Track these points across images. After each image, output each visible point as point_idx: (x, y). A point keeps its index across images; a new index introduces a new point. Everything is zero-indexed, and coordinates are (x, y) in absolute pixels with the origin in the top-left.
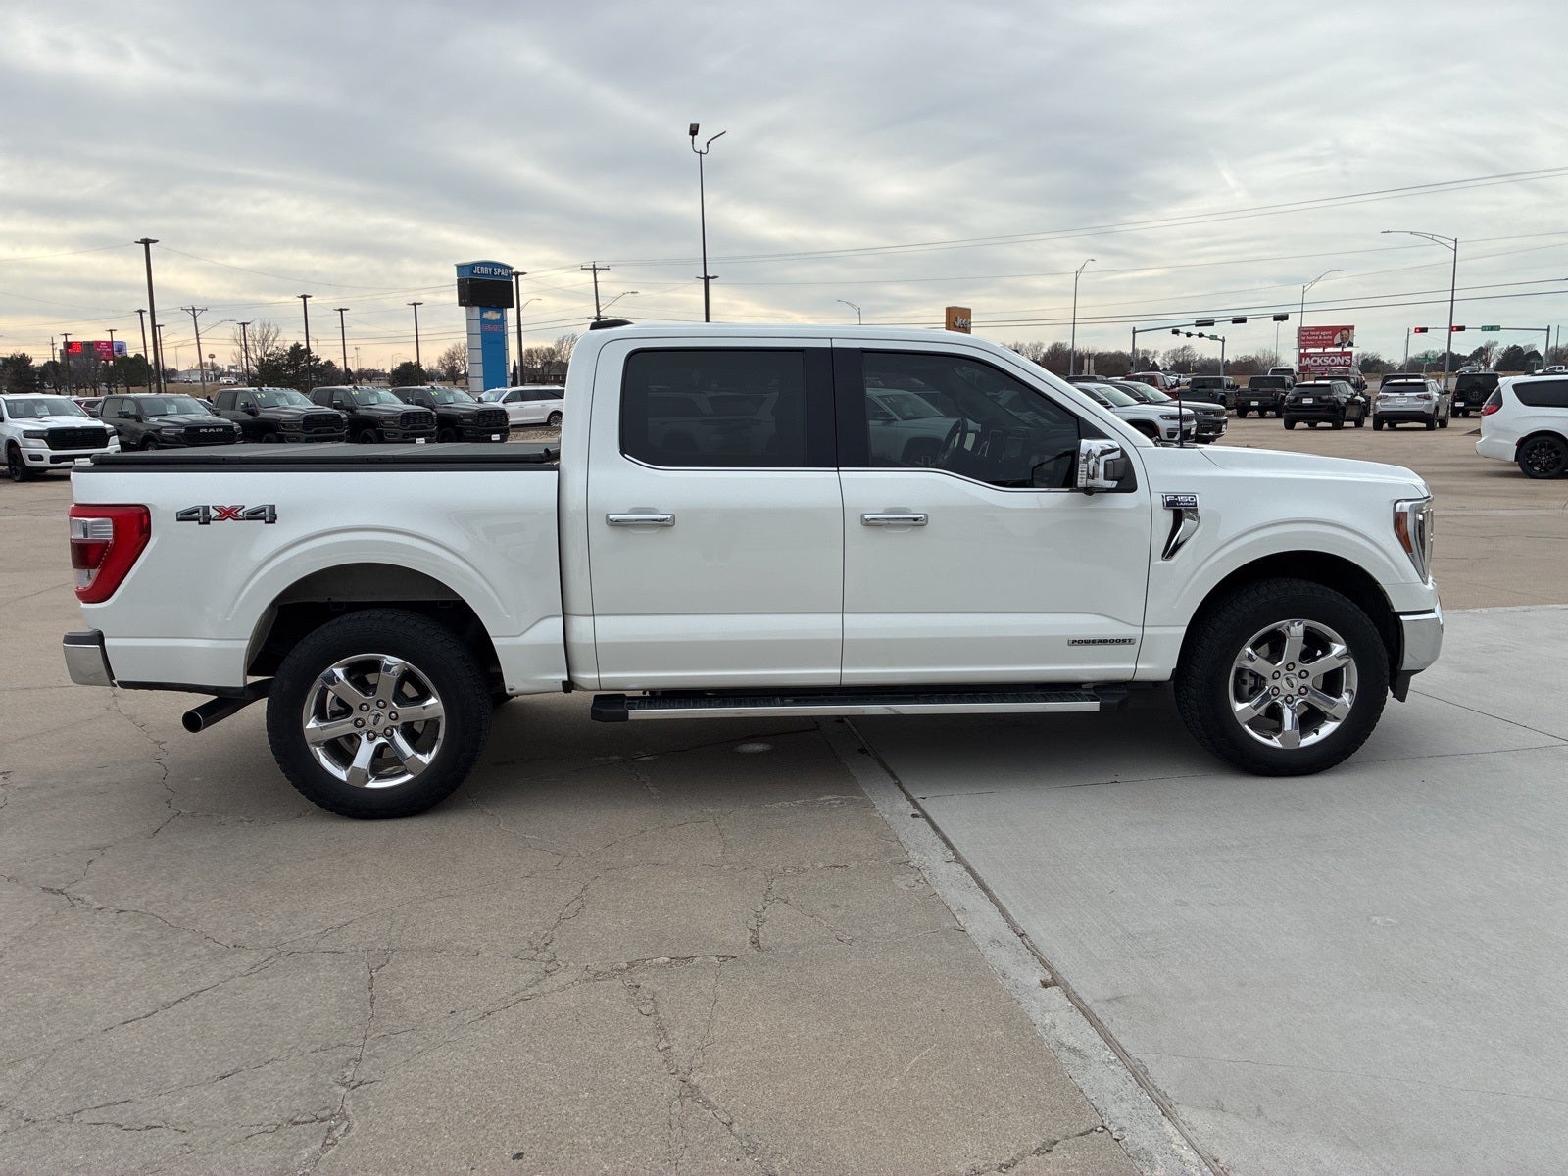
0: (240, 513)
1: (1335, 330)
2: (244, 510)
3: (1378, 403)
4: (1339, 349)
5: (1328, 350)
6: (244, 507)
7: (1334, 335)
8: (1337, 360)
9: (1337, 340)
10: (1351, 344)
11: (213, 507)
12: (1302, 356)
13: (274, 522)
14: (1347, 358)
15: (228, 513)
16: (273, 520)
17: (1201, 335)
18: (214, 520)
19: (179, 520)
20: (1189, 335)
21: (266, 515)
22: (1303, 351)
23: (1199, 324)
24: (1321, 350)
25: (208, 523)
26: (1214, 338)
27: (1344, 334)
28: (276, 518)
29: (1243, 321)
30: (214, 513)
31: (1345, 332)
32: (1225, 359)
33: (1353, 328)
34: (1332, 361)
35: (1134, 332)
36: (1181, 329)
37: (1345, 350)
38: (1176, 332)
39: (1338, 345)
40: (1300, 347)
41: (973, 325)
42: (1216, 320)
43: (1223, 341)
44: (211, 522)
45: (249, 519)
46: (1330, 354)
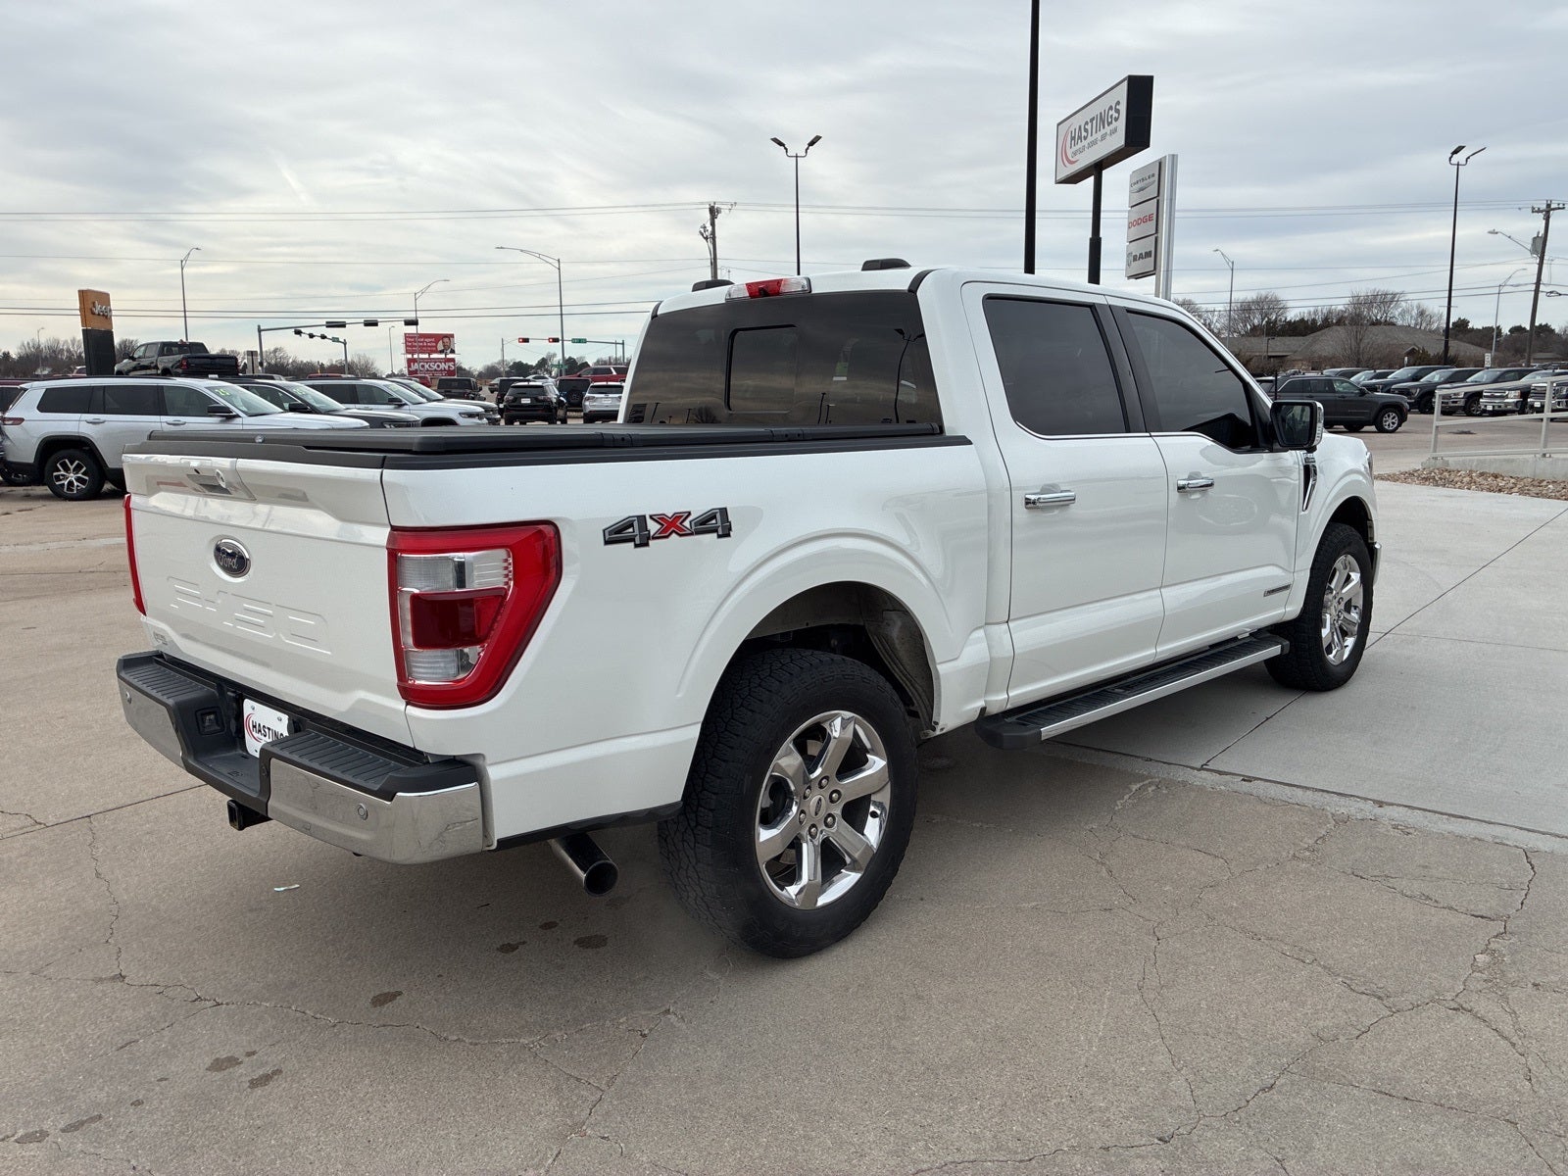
0: (687, 524)
1: (438, 337)
2: (690, 518)
3: (587, 403)
4: (443, 356)
5: (432, 356)
6: (689, 514)
7: (437, 342)
8: (443, 366)
9: (440, 347)
10: (453, 352)
11: (651, 517)
12: (410, 361)
13: (728, 535)
14: (451, 364)
15: (672, 525)
16: (726, 533)
17: (323, 337)
18: (654, 538)
19: (607, 542)
20: (311, 336)
21: (716, 524)
22: (410, 356)
23: (330, 325)
24: (426, 356)
25: (647, 545)
26: (336, 340)
27: (444, 341)
28: (730, 529)
29: (375, 324)
30: (653, 527)
31: (446, 340)
32: (349, 359)
33: (452, 336)
34: (438, 366)
35: (260, 331)
36: (302, 330)
37: (448, 356)
38: (298, 333)
39: (441, 352)
40: (407, 352)
41: (113, 313)
42: (347, 321)
43: (345, 344)
44: (650, 542)
45: (698, 532)
46: (435, 360)
